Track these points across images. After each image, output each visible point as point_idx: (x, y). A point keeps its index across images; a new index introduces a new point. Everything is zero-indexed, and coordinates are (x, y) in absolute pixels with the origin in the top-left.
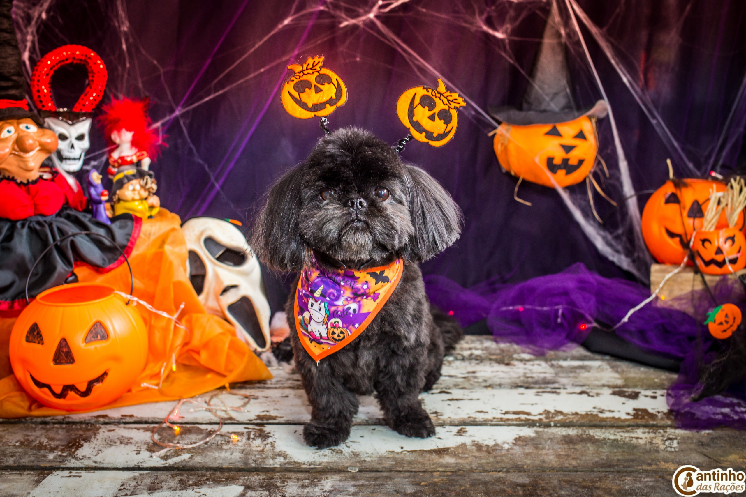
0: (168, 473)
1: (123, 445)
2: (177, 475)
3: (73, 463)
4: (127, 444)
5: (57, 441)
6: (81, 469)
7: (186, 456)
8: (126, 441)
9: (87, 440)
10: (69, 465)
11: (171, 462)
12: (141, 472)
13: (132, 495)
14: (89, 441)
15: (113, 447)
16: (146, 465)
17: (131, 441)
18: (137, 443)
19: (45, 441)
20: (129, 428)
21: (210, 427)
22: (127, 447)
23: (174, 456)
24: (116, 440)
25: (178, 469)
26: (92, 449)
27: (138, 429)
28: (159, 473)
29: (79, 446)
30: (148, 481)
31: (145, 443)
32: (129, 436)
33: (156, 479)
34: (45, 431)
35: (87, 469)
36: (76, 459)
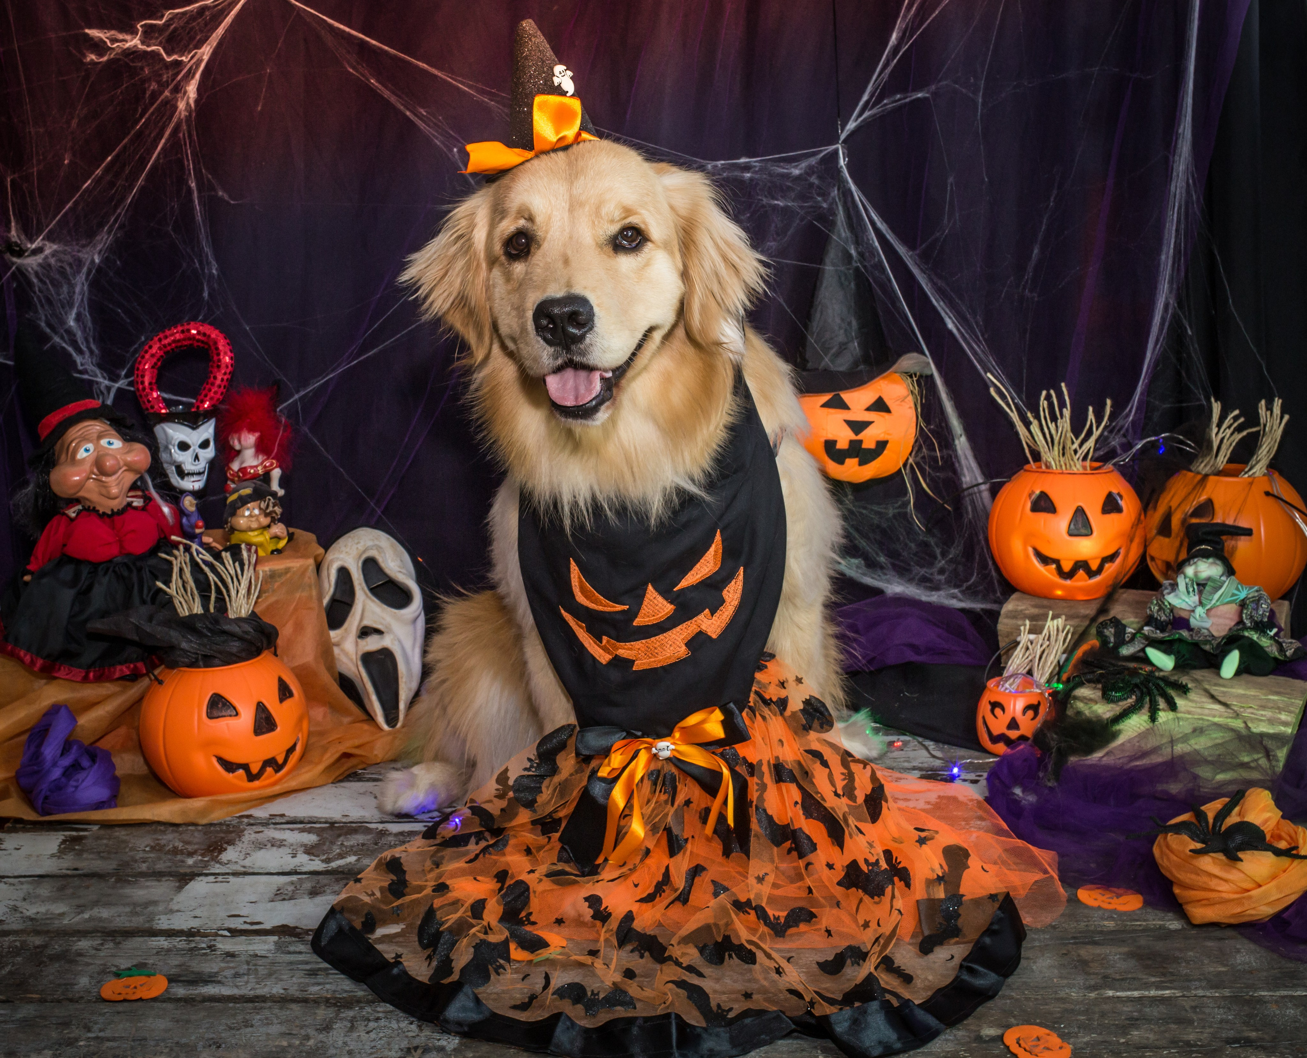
0: (331, 877)
1: (275, 848)
2: (342, 879)
3: (217, 868)
4: (280, 846)
5: (195, 844)
6: (228, 874)
7: (352, 859)
8: (278, 843)
9: (231, 843)
10: (212, 871)
11: (334, 865)
12: (299, 876)
13: (290, 899)
14: (234, 844)
15: (263, 851)
16: (304, 869)
17: (284, 843)
18: (292, 845)
19: (180, 845)
20: (280, 829)
21: (380, 826)
22: (281, 850)
23: (337, 859)
24: (266, 843)
25: (342, 872)
26: (238, 853)
27: (292, 830)
28: (321, 877)
29: (222, 850)
30: (308, 885)
31: (302, 846)
32: (282, 838)
33: (318, 883)
34: (176, 835)
35: (235, 874)
36: (221, 863)
